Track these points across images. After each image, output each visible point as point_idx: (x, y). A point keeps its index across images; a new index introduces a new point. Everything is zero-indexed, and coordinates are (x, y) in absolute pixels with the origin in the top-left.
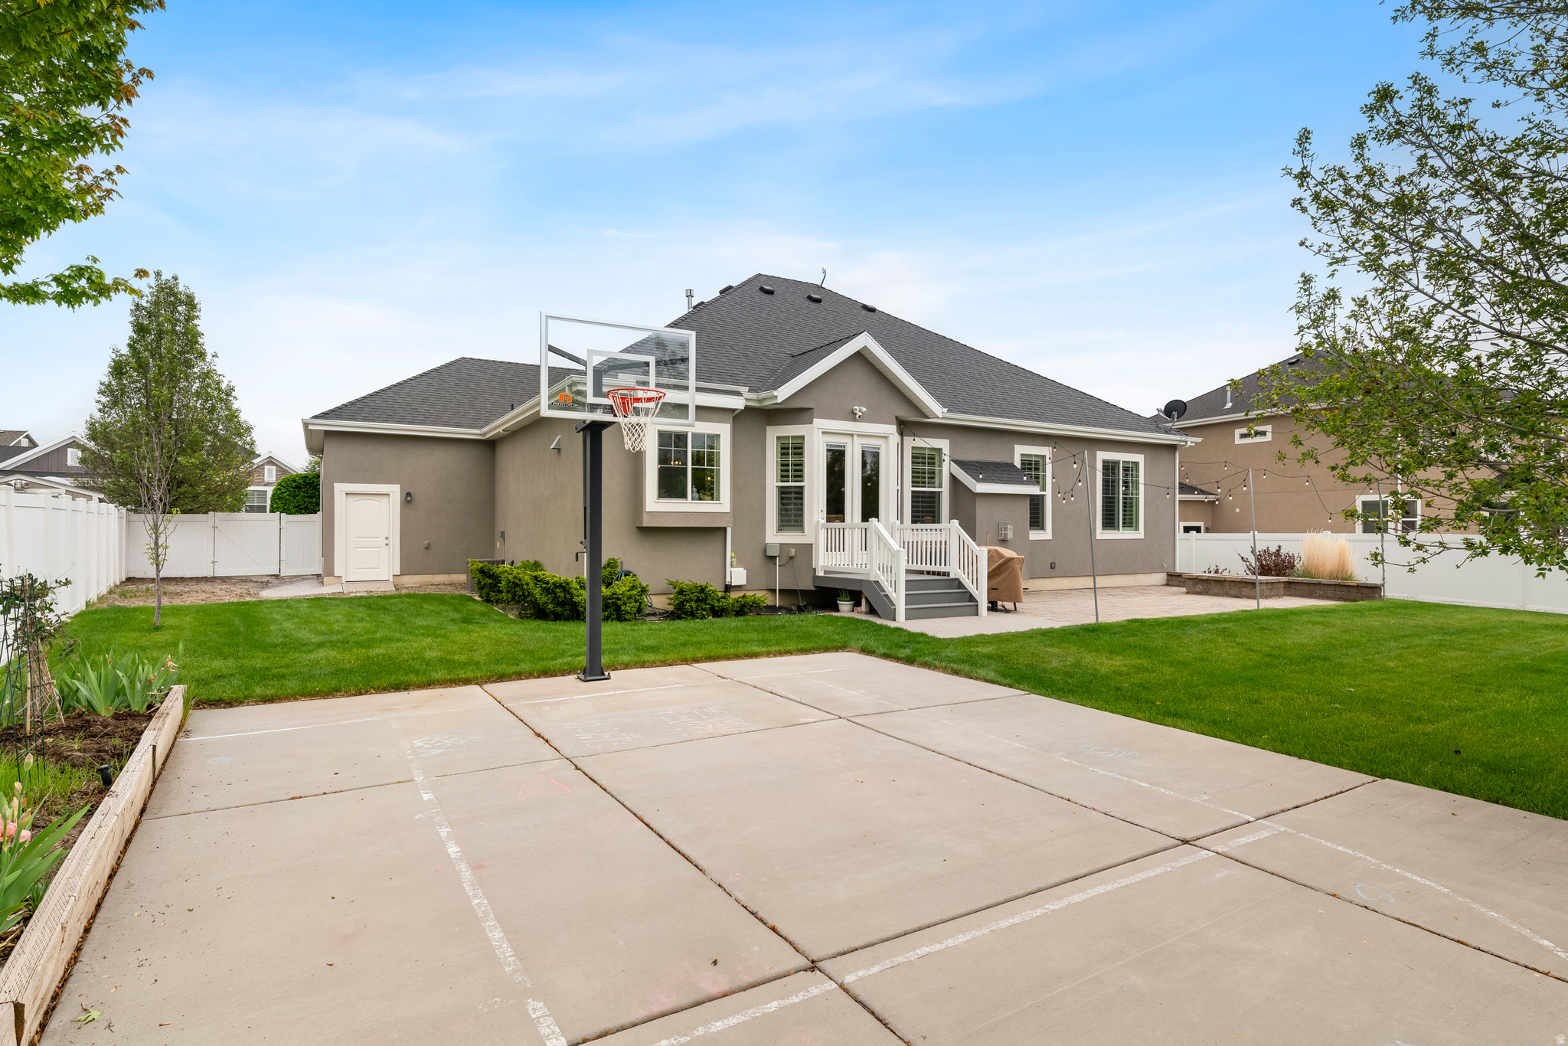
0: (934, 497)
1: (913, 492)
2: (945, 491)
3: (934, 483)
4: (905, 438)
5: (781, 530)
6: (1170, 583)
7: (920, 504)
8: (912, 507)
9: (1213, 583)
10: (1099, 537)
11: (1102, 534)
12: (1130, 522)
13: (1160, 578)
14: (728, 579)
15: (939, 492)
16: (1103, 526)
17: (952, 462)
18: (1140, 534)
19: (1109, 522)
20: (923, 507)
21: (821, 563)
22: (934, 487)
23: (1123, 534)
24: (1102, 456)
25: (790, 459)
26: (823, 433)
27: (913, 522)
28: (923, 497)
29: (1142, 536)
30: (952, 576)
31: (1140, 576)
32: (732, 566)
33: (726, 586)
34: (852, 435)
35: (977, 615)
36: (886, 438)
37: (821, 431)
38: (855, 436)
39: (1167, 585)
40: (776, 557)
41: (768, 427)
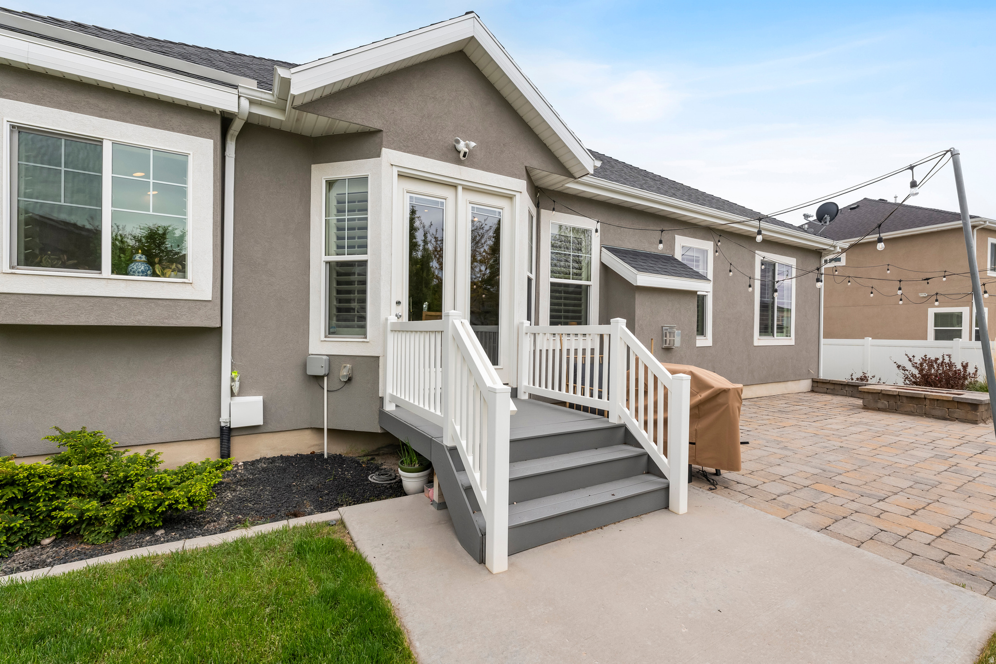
0: (581, 293)
1: (552, 284)
2: (594, 285)
3: (580, 275)
4: (543, 211)
5: (334, 333)
6: (816, 389)
7: (562, 301)
8: (551, 304)
9: (905, 400)
10: (756, 344)
11: (759, 341)
12: (782, 329)
13: (805, 385)
14: (224, 418)
15: (587, 286)
16: (760, 332)
17: (603, 249)
18: (790, 341)
19: (766, 329)
20: (565, 305)
21: (389, 391)
22: (581, 280)
23: (777, 340)
24: (760, 255)
25: (346, 217)
26: (400, 175)
27: (552, 323)
28: (565, 292)
29: (792, 342)
30: (614, 420)
31: (790, 384)
32: (233, 394)
33: (222, 428)
34: (455, 187)
35: (667, 507)
36: (511, 198)
37: (395, 171)
38: (460, 188)
39: (812, 391)
40: (322, 377)
41: (313, 166)
